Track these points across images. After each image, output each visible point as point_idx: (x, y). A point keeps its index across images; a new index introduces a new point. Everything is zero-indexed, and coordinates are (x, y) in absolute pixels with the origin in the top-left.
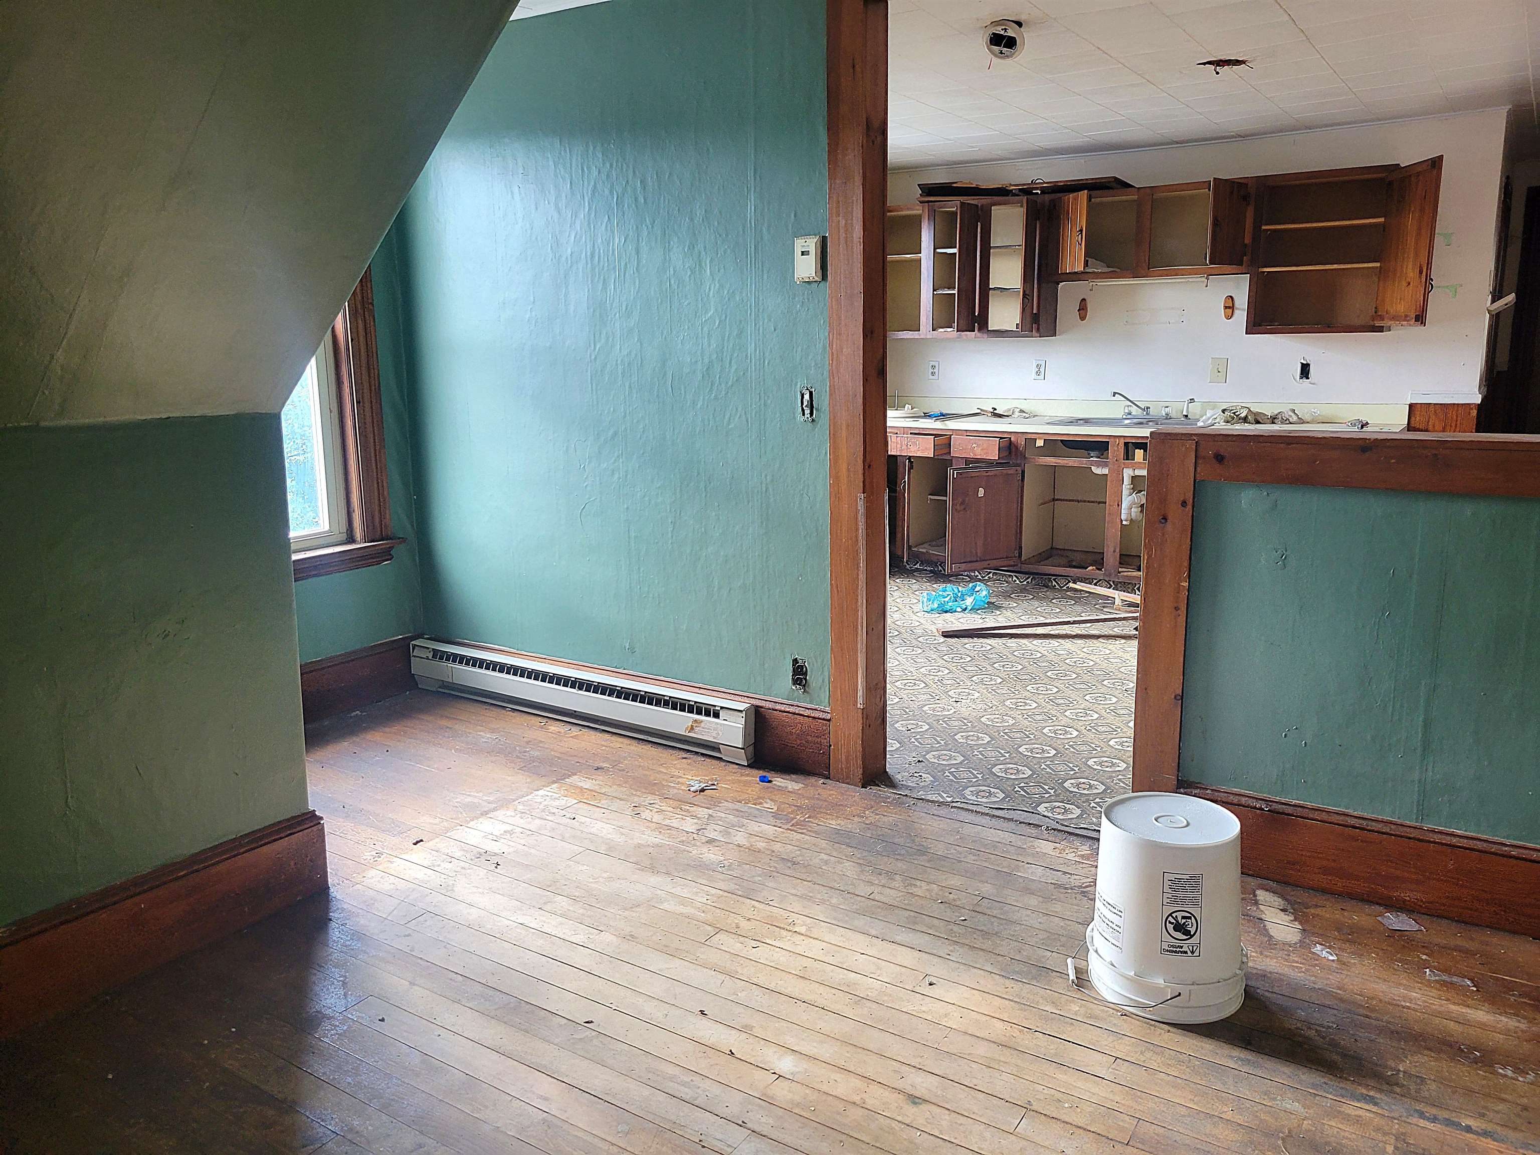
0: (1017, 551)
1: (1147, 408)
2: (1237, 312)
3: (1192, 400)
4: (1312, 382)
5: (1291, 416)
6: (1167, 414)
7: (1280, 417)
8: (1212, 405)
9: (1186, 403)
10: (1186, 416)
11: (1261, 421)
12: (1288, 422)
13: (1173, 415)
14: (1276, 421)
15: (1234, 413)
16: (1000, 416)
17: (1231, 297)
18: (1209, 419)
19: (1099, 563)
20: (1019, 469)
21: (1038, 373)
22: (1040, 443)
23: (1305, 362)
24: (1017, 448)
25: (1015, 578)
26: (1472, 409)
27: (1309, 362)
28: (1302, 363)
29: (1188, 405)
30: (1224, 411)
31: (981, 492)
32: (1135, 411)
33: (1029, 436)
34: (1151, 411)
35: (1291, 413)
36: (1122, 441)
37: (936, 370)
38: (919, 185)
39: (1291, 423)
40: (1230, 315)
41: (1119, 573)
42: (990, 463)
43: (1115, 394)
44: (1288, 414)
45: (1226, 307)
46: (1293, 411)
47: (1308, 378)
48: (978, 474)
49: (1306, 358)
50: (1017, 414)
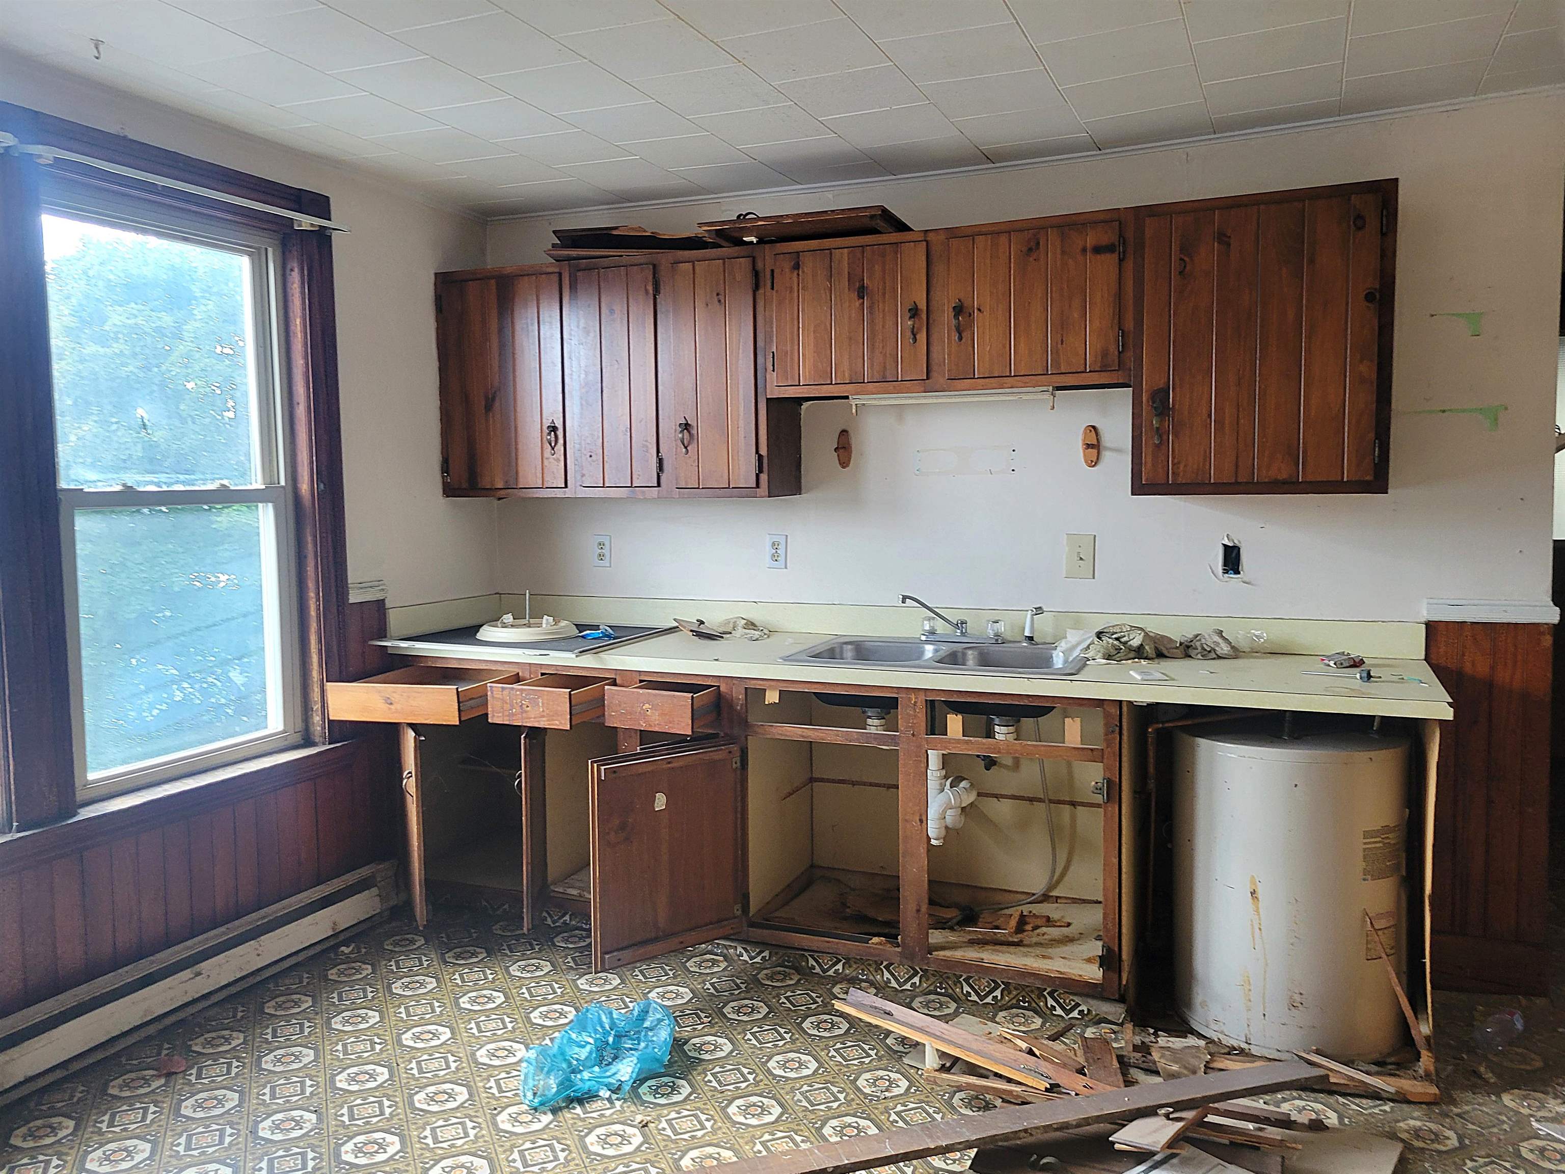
0: (738, 906)
1: (962, 623)
2: (1107, 456)
3: (1039, 610)
4: (1245, 579)
5: (1217, 644)
6: (997, 635)
7: (1198, 644)
8: (1076, 620)
9: (1029, 616)
10: (1031, 639)
11: (1166, 652)
12: (1213, 655)
13: (1008, 636)
14: (1192, 652)
15: (1117, 639)
16: (710, 637)
17: (1094, 427)
18: (1074, 648)
19: (890, 930)
20: (735, 748)
21: (775, 558)
22: (772, 697)
23: (1231, 544)
24: (730, 705)
25: (740, 949)
26: (1543, 633)
27: (1238, 544)
28: (1225, 545)
29: (1032, 620)
30: (1099, 635)
31: (660, 802)
32: (941, 627)
33: (751, 685)
34: (970, 627)
35: (1217, 638)
36: (922, 697)
37: (606, 551)
38: (554, 232)
39: (1219, 657)
40: (1095, 460)
41: (931, 949)
42: (676, 741)
43: (904, 598)
44: (1212, 639)
45: (1089, 446)
46: (1220, 633)
47: (1237, 572)
48: (650, 768)
49: (1232, 536)
50: (740, 631)
